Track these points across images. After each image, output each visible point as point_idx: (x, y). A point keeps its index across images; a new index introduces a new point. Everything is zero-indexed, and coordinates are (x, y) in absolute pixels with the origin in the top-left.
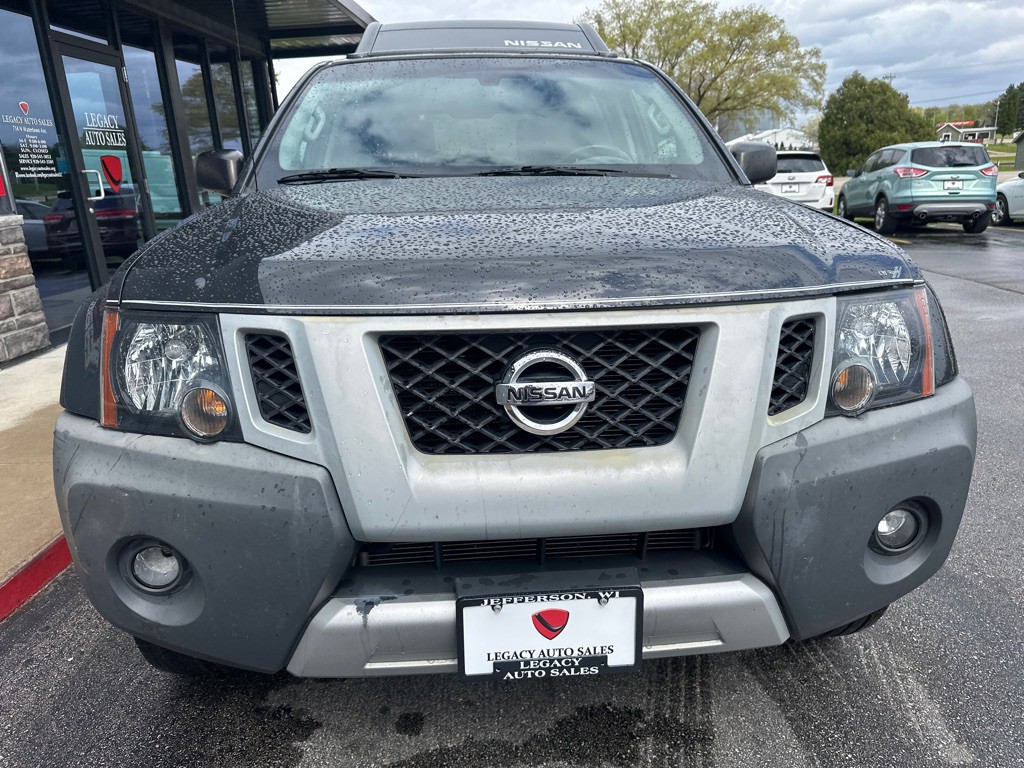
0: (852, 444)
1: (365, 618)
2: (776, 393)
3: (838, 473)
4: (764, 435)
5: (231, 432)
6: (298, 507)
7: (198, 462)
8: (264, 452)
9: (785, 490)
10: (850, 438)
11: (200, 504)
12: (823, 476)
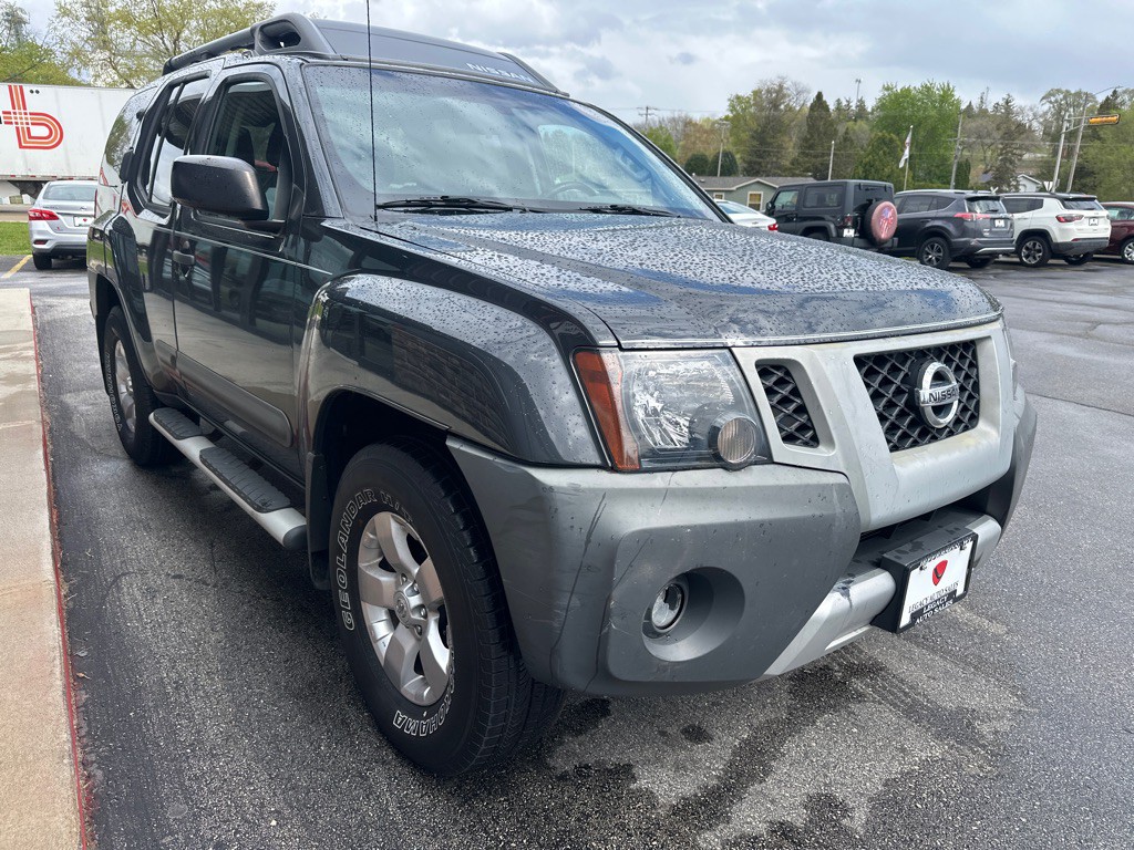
1: (850, 600)
5: (765, 457)
6: (838, 510)
7: (749, 487)
8: (794, 469)
11: (761, 524)
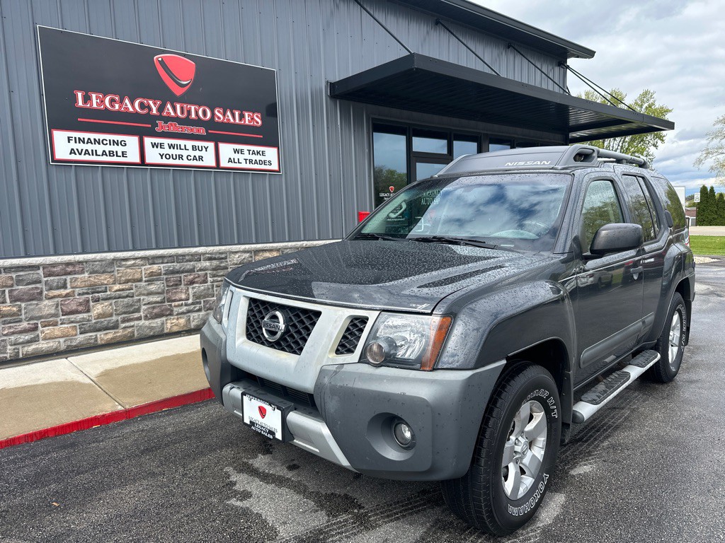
0: (362, 376)
2: (341, 345)
3: (349, 385)
4: (325, 360)
9: (325, 384)
10: (361, 373)
12: (342, 385)
